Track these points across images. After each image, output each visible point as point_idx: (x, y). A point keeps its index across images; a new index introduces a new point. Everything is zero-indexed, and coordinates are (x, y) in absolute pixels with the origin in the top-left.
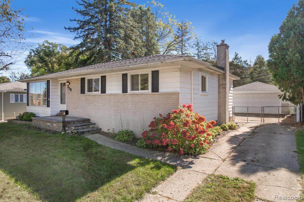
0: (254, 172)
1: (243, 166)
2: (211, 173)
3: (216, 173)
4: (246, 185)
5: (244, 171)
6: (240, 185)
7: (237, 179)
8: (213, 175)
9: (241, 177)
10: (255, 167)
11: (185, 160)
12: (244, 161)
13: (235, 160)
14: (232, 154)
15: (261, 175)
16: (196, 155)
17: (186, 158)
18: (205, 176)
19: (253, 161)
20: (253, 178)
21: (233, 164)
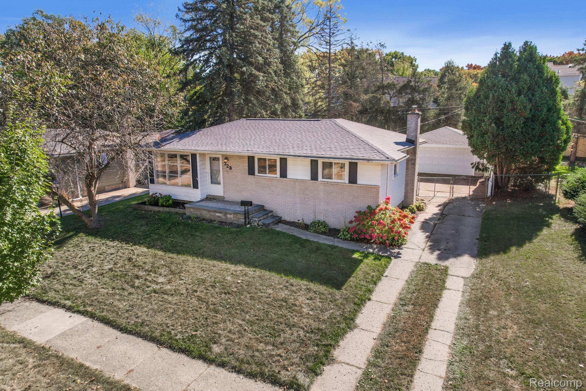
0: (447, 258)
1: (439, 254)
2: (417, 261)
3: (421, 261)
4: (443, 268)
5: (440, 258)
6: (439, 268)
7: (436, 265)
8: (419, 262)
9: (439, 263)
10: (448, 255)
11: (393, 251)
12: (439, 250)
13: (432, 249)
14: (429, 244)
15: (452, 260)
16: (399, 247)
17: (393, 249)
18: (414, 264)
19: (445, 250)
20: (447, 263)
21: (432, 253)
